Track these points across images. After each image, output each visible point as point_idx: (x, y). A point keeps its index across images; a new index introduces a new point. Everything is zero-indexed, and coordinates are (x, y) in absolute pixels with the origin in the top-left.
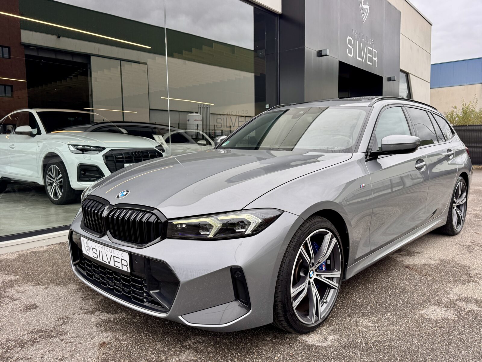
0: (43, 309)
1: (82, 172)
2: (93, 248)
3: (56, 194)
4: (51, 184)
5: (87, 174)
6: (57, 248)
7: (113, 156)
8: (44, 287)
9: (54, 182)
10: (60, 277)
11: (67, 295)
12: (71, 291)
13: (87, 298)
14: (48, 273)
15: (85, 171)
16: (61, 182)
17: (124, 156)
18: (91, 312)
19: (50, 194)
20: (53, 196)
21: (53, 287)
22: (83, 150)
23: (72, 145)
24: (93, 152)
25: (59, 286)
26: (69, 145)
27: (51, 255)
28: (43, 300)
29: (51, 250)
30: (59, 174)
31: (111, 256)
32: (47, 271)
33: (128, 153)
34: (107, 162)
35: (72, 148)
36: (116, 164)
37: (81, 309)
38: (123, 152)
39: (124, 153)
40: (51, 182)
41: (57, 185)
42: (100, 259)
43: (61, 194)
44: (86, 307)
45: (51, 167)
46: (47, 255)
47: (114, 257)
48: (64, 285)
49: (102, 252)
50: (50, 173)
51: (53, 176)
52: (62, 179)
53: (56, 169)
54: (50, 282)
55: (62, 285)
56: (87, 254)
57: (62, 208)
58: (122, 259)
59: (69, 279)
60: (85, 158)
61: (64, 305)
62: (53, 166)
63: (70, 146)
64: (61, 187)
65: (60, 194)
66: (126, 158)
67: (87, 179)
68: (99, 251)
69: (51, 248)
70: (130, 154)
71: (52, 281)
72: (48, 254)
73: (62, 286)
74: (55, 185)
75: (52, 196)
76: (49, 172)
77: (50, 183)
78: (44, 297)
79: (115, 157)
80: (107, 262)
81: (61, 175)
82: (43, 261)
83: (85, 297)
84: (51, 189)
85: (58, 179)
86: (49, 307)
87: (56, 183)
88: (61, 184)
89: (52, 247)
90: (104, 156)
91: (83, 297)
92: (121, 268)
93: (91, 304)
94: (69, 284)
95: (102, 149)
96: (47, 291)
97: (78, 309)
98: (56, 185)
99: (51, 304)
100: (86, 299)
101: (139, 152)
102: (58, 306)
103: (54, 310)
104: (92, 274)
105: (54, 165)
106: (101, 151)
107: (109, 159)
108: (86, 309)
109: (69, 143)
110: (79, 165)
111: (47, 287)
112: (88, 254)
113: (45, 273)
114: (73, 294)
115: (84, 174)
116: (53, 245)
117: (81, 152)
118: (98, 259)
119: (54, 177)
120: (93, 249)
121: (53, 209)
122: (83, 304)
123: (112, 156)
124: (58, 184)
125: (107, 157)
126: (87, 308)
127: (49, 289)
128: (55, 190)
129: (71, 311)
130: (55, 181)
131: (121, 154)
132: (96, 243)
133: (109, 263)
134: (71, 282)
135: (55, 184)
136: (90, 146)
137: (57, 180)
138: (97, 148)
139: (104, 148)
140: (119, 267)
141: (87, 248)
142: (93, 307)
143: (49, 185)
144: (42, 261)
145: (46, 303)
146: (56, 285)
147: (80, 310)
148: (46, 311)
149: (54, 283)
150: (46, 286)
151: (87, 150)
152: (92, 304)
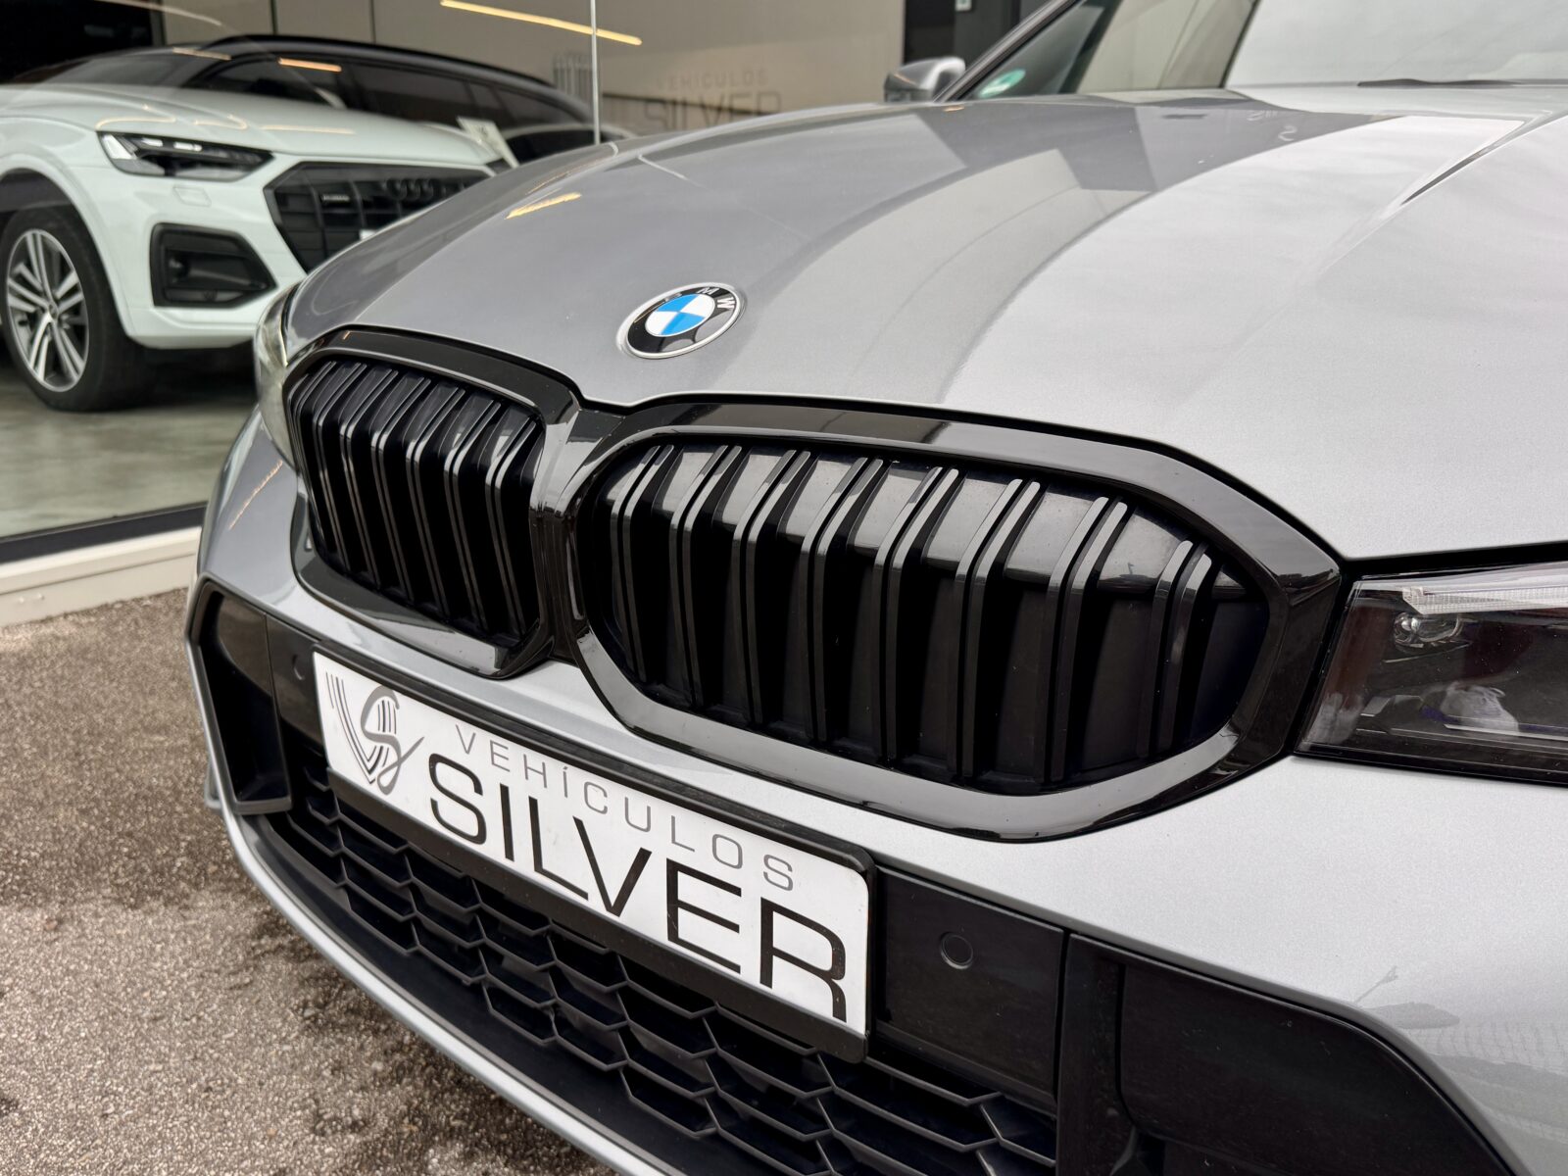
0: (51, 1128)
1: (175, 265)
2: (435, 759)
3: (55, 365)
4: (32, 320)
5: (196, 272)
6: (92, 635)
7: (309, 196)
8: (38, 916)
9: (43, 310)
10: (130, 835)
11: (198, 987)
12: (215, 948)
13: (332, 1010)
14: (56, 804)
15: (186, 258)
16: (75, 310)
17: (358, 197)
18: (395, 1148)
19: (30, 365)
20: (47, 373)
21: (96, 915)
22: (168, 161)
23: (118, 136)
24: (216, 173)
25: (134, 907)
26: (101, 134)
27: (62, 677)
28: (41, 1039)
29: (62, 646)
30: (64, 272)
31: (643, 856)
32: (53, 786)
33: (375, 185)
34: (283, 219)
35: (120, 151)
36: (323, 232)
37: (318, 1124)
38: (353, 176)
39: (358, 183)
40: (31, 309)
41: (60, 322)
42: (509, 854)
43: (81, 365)
44: (351, 1101)
45: (24, 245)
46: (41, 680)
47: (674, 869)
48: (169, 901)
49: (533, 803)
50: (22, 268)
51: (37, 283)
52: (79, 297)
53: (48, 251)
54: (78, 877)
55: (155, 894)
56: (374, 790)
57: (91, 428)
58: (768, 909)
59: (189, 854)
60: (184, 198)
61: (190, 1082)
62: (34, 236)
63: (110, 140)
64: (77, 334)
65: (76, 364)
66: (366, 204)
67: (198, 296)
68: (504, 790)
69: (57, 638)
70: (384, 186)
71: (87, 868)
72: (44, 674)
73: (155, 904)
74: (50, 324)
75: (40, 375)
76: (16, 263)
77: (29, 314)
78: (50, 1008)
79: (320, 197)
80: (585, 895)
81: (72, 279)
82: (23, 718)
83: (318, 1005)
84: (32, 341)
85: (60, 293)
86: (90, 1105)
87: (53, 316)
88: (77, 320)
89: (67, 629)
90: (270, 192)
91: (305, 1006)
92: (750, 976)
93: (375, 1073)
94: (196, 886)
95: (258, 159)
96: (64, 951)
97: (295, 1122)
98: (55, 323)
99: (104, 1078)
100: (335, 1025)
101: (419, 182)
102: (150, 1089)
103: (127, 1137)
104: (401, 918)
105: (39, 233)
106: (251, 167)
107: (295, 205)
108: (355, 1123)
109: (99, 126)
110: (159, 228)
111: (60, 921)
112: (387, 790)
113: (41, 805)
114: (234, 973)
115: (182, 274)
116: (66, 615)
117: (161, 171)
118: (492, 849)
119: (43, 285)
120: (440, 767)
121: (50, 433)
122: (318, 1074)
123: (303, 192)
124: (65, 317)
125: (280, 196)
126: (356, 1112)
127: (71, 930)
128: (52, 346)
129: (249, 1139)
130: (51, 307)
131: (344, 188)
132: (468, 730)
133: (618, 908)
134: (203, 869)
135: (47, 318)
136: (206, 145)
137: (58, 302)
138: (237, 156)
139: (265, 156)
140: (737, 968)
141: (368, 746)
142: (396, 1098)
143: (22, 323)
144: (13, 716)
145: (69, 1067)
146: (119, 901)
147: (313, 1130)
148: (71, 1146)
149: (99, 880)
150: (56, 909)
151: (188, 162)
152: (378, 1066)
